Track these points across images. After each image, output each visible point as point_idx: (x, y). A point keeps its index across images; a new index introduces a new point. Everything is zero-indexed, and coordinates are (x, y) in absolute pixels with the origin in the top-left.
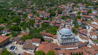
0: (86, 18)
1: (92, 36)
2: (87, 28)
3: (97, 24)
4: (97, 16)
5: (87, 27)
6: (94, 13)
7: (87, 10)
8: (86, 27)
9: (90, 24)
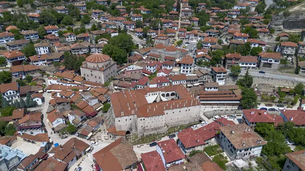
0: (25, 73)
1: (54, 123)
2: (39, 102)
3: (57, 83)
4: (52, 60)
5: (36, 99)
6: (43, 53)
7: (20, 45)
8: (35, 102)
9: (43, 87)
